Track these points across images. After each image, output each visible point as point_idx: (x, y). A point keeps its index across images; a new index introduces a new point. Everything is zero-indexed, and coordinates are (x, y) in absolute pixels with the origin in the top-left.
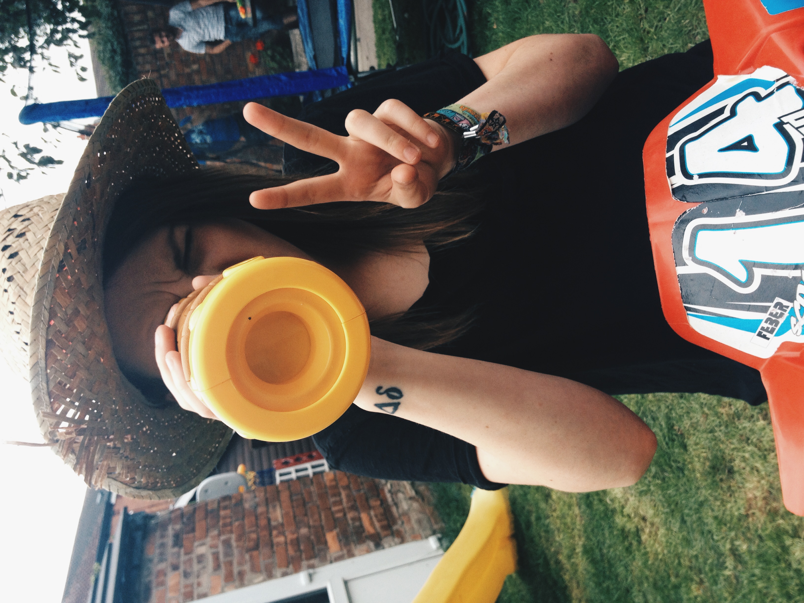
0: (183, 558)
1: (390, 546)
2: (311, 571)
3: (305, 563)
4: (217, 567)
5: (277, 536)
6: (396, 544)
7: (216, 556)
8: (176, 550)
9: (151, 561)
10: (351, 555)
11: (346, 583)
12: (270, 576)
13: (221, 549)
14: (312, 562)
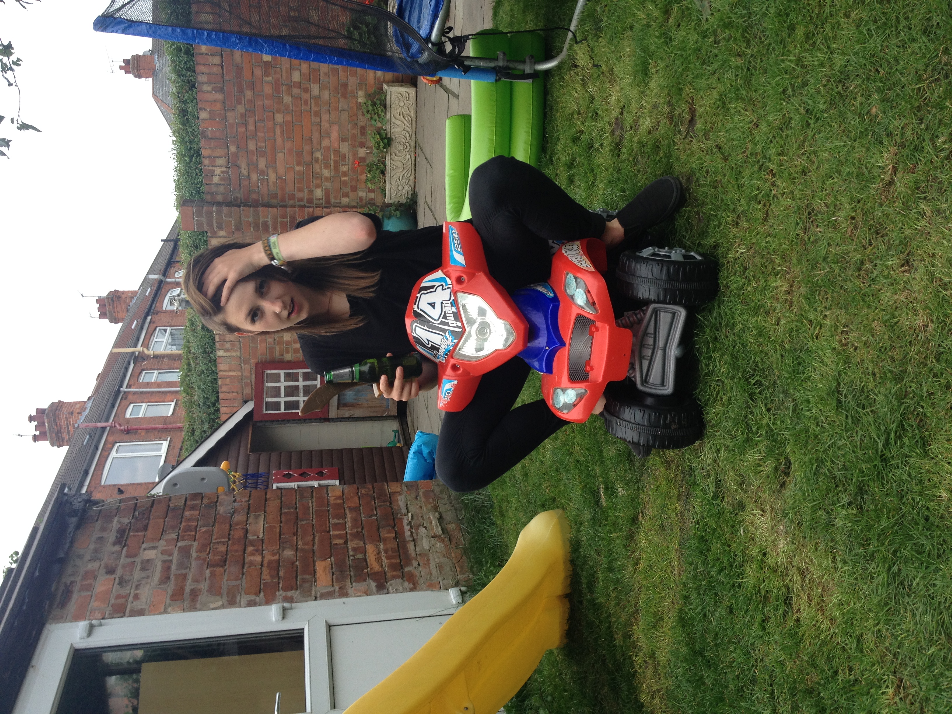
0: (123, 560)
1: (397, 591)
2: (287, 605)
3: (281, 593)
4: (165, 579)
5: (252, 554)
6: (405, 590)
7: (167, 567)
8: (117, 548)
9: (80, 557)
10: (343, 594)
11: (329, 627)
12: (232, 603)
13: (175, 558)
14: (289, 593)
